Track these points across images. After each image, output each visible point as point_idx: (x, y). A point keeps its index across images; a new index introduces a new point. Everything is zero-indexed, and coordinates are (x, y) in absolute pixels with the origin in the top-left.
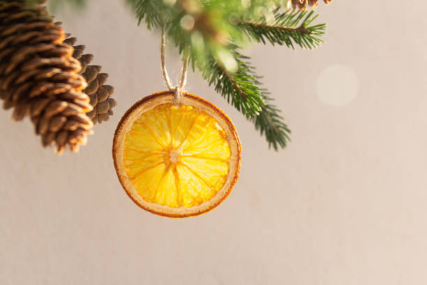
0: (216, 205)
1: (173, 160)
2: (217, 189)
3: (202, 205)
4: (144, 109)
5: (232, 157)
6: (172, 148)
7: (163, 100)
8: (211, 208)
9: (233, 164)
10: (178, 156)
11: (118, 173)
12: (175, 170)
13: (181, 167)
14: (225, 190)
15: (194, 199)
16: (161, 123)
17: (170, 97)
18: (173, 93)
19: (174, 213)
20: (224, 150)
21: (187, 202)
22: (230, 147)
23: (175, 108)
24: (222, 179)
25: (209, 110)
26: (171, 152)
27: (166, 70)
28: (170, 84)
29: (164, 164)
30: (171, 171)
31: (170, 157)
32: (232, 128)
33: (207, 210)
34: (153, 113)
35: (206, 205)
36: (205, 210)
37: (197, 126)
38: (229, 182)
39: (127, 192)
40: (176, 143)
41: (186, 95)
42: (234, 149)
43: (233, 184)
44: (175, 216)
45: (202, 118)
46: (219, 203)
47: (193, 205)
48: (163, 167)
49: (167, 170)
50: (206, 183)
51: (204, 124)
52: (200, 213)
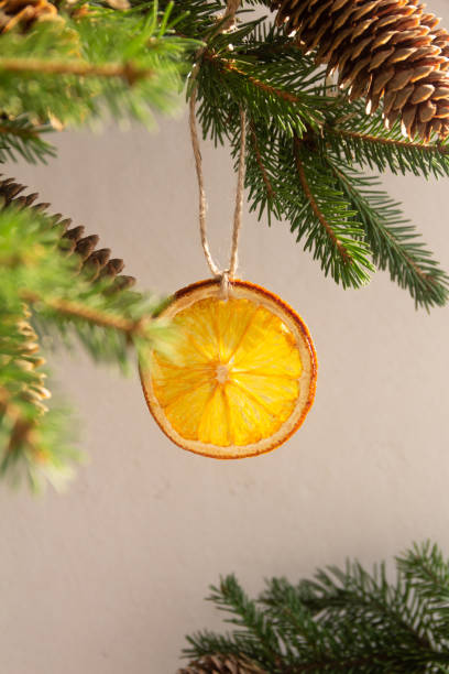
0: (281, 443)
1: (220, 378)
2: (282, 419)
3: (261, 442)
4: (179, 307)
5: (304, 374)
6: (219, 362)
7: (205, 293)
8: (273, 447)
9: (304, 383)
10: (227, 373)
11: (146, 398)
12: (223, 393)
13: (232, 388)
14: (293, 421)
15: (251, 434)
16: (204, 326)
17: (214, 288)
18: (217, 281)
19: (221, 454)
20: (295, 366)
21: (240, 437)
22: (300, 358)
23: (222, 302)
24: (289, 405)
25: (270, 306)
26: (219, 367)
28: (215, 268)
29: (208, 385)
30: (218, 394)
31: (216, 375)
32: (303, 331)
33: (269, 450)
34: (191, 312)
35: (266, 442)
36: (264, 449)
37: (255, 327)
38: (299, 409)
39: (159, 424)
40: (224, 353)
41: (238, 284)
42: (306, 361)
43: (304, 413)
44: (225, 458)
45: (262, 315)
46: (285, 439)
47: (250, 443)
48: (207, 388)
49: (212, 395)
50: (266, 410)
51: (266, 324)
52: (258, 453)
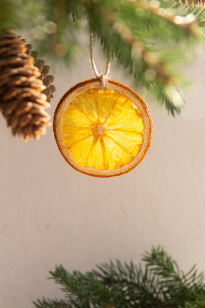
0: (133, 168)
1: (100, 133)
2: (134, 155)
3: (123, 167)
4: (78, 92)
5: (146, 130)
6: (99, 123)
7: (92, 86)
8: (130, 170)
9: (146, 136)
10: (104, 130)
11: (58, 144)
12: (102, 141)
13: (106, 138)
14: (140, 156)
15: (116, 163)
16: (90, 104)
17: (97, 83)
18: (99, 79)
19: (101, 174)
20: (139, 125)
21: (112, 165)
22: (143, 122)
23: (100, 92)
24: (137, 147)
25: (127, 94)
26: (99, 126)
27: (94, 62)
28: (97, 73)
29: (92, 136)
30: (98, 141)
31: (98, 130)
32: (145, 108)
33: (127, 172)
34: (84, 96)
35: (126, 167)
36: (125, 171)
37: (117, 106)
38: (143, 150)
39: (65, 158)
40: (102, 120)
41: (110, 82)
42: (147, 124)
43: (146, 151)
44: (103, 176)
45: (122, 100)
46: (136, 166)
47: (116, 168)
48: (92, 139)
49: (95, 141)
50: (126, 151)
51: (123, 105)
52: (121, 174)
